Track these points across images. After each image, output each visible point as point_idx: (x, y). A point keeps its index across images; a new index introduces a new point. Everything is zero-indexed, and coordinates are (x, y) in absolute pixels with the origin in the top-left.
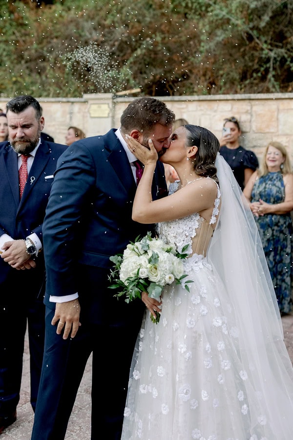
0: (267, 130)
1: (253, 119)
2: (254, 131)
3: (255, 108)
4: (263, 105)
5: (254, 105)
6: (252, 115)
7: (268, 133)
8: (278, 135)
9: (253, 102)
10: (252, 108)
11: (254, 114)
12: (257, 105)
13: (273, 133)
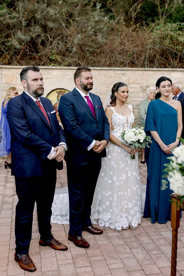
0: (11, 83)
1: (3, 77)
2: (4, 83)
3: (3, 72)
4: (8, 71)
5: (3, 71)
6: (2, 76)
7: (12, 84)
8: (17, 85)
9: (3, 69)
10: (2, 72)
11: (3, 75)
12: (5, 71)
13: (14, 84)
